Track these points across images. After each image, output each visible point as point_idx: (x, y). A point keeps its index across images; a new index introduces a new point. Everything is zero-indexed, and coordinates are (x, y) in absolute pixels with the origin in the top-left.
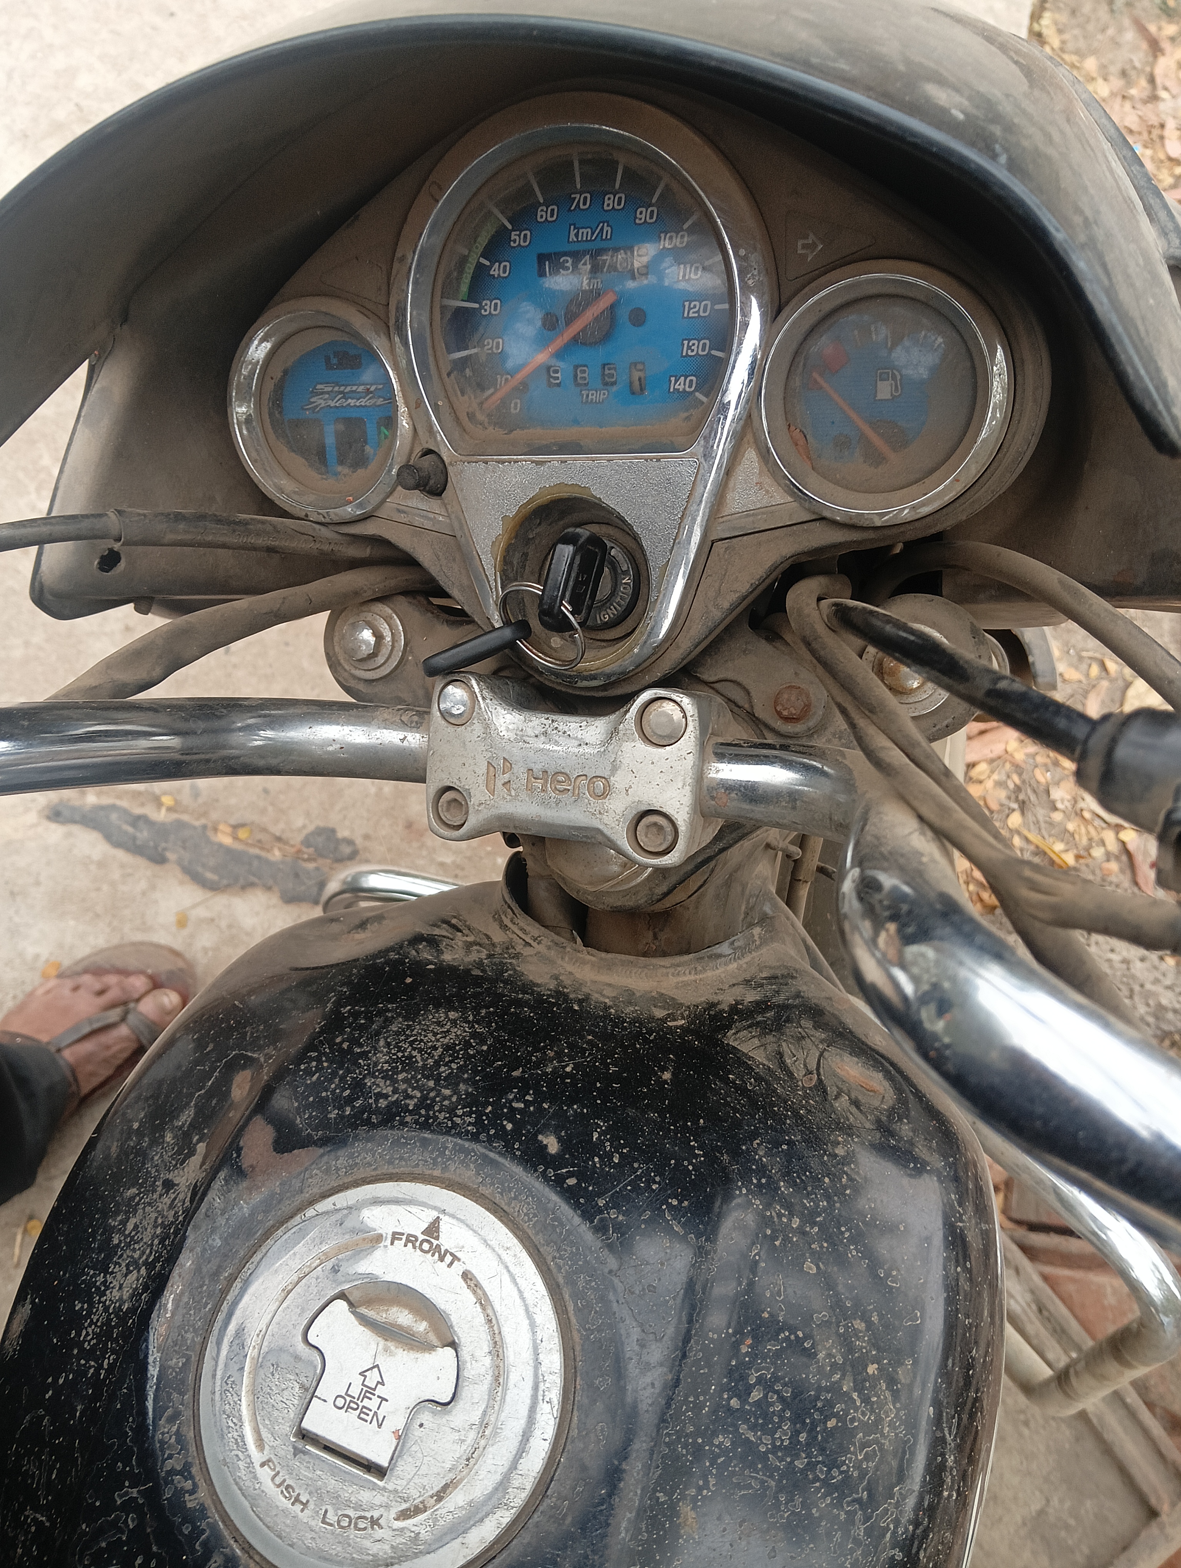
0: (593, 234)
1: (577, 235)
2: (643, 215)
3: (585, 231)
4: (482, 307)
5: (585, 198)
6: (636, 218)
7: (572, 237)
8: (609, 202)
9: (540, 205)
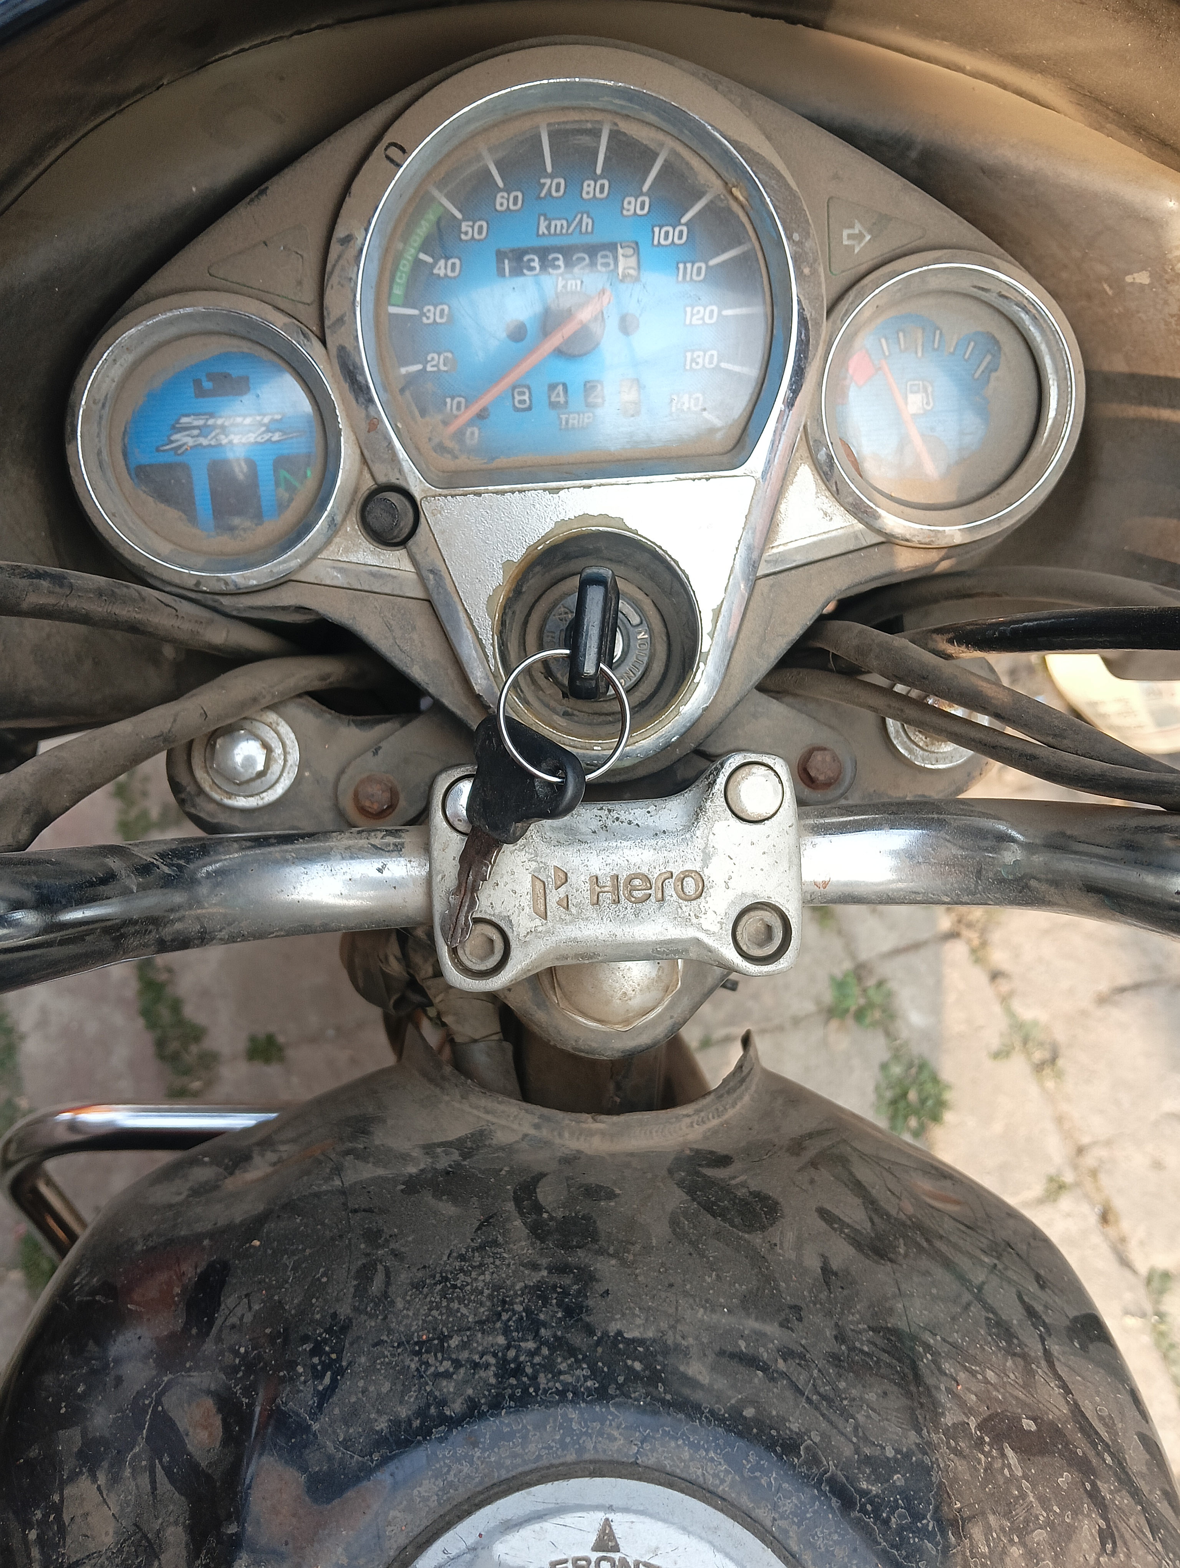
0: (569, 227)
1: (548, 228)
2: (632, 205)
3: (559, 223)
4: (423, 314)
5: (558, 185)
6: (623, 208)
7: (543, 229)
8: (589, 188)
9: (501, 190)
